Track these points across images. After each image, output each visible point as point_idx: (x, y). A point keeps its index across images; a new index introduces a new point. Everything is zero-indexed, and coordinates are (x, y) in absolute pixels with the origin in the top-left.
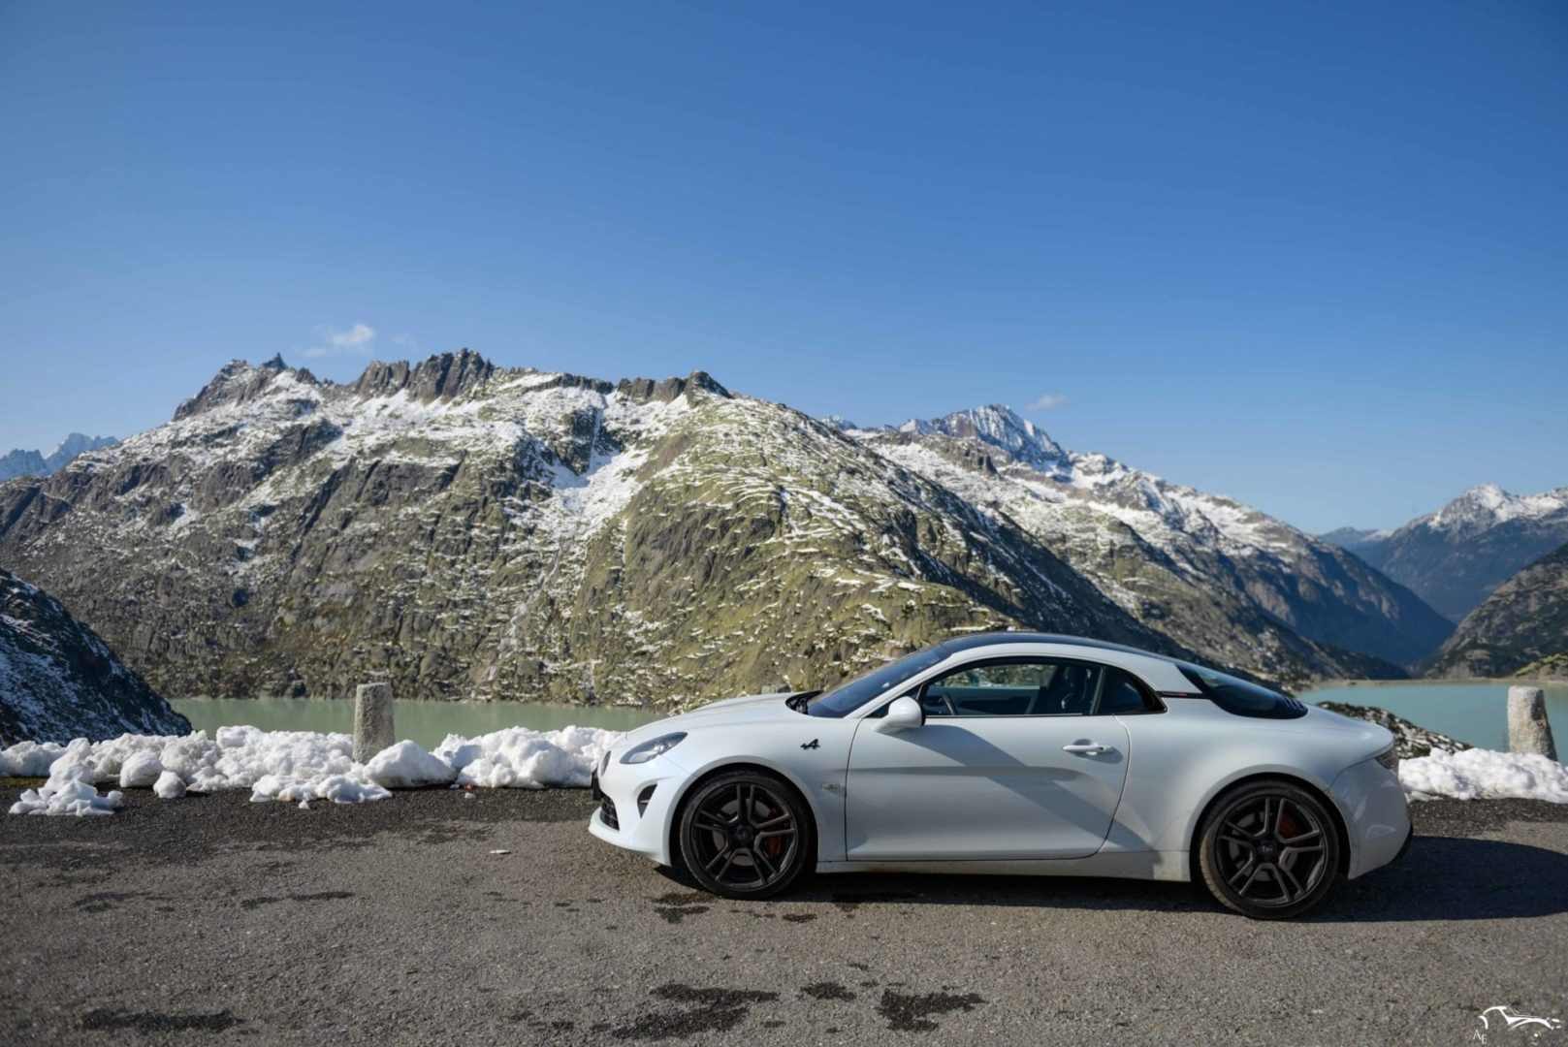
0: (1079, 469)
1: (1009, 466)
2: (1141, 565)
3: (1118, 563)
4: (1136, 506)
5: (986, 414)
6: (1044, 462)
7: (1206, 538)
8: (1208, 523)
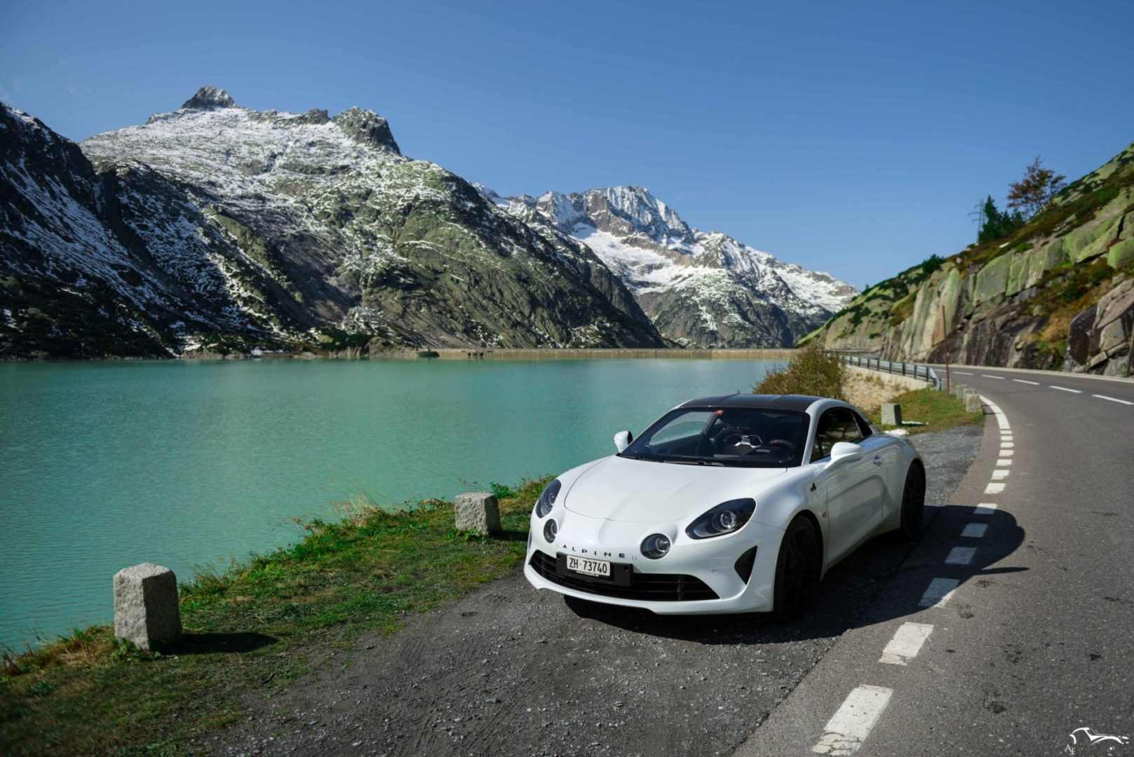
0: (702, 245)
1: (629, 236)
5: (622, 192)
6: (669, 237)
7: (774, 296)
8: (781, 284)
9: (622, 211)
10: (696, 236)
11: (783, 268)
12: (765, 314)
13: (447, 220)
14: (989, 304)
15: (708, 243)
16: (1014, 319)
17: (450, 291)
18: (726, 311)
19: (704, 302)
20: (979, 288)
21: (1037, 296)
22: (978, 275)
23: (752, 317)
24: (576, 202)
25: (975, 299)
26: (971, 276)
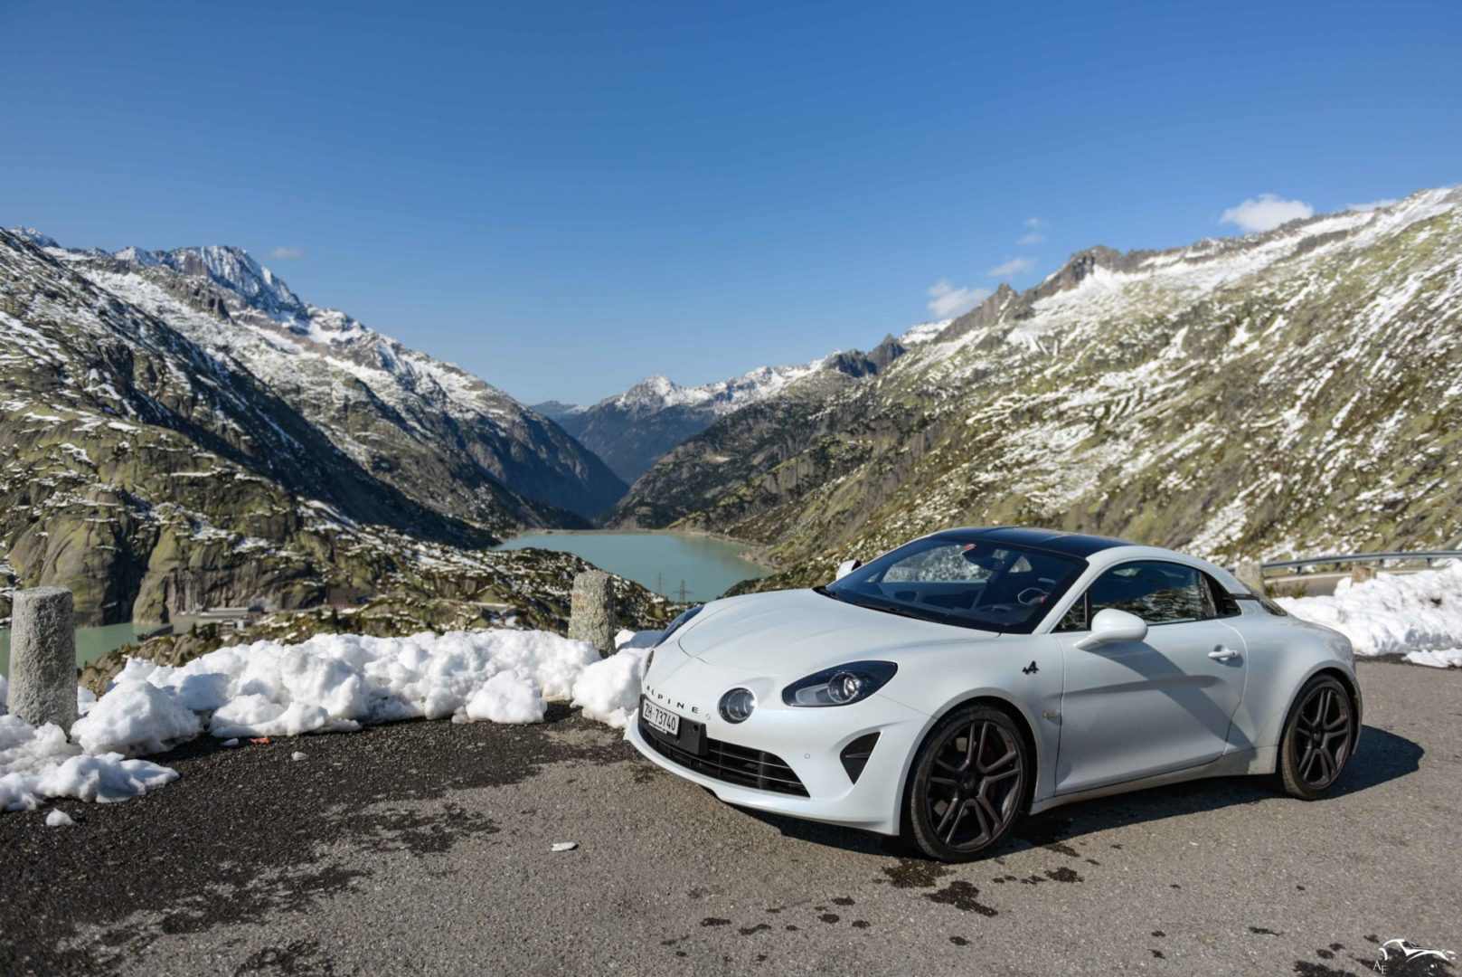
0: (317, 323)
2: (374, 421)
3: (352, 417)
4: (372, 365)
5: (220, 254)
6: (281, 312)
7: (435, 401)
8: (437, 387)
9: (222, 277)
12: (438, 422)
23: (429, 426)
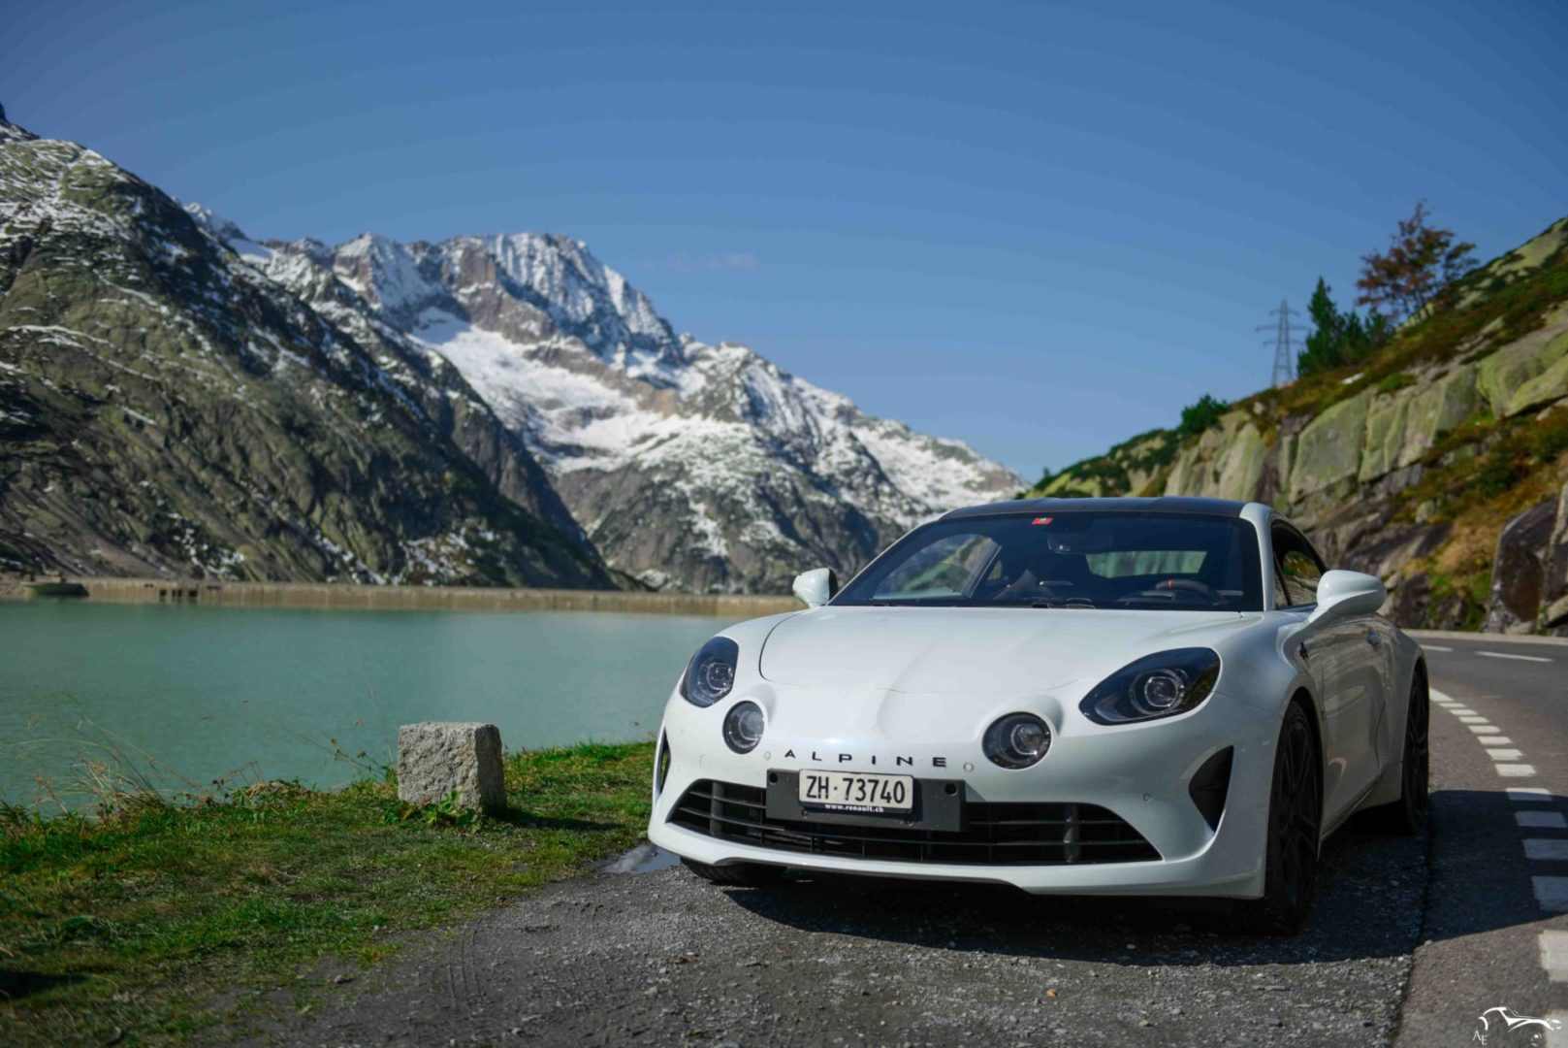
0: (701, 371)
1: (543, 343)
4: (725, 415)
5: (531, 247)
6: (629, 351)
7: (850, 487)
8: (866, 461)
9: (529, 287)
10: (688, 350)
11: (872, 429)
12: (830, 525)
13: (121, 281)
14: (1324, 497)
15: (713, 367)
16: (1375, 529)
17: (121, 445)
18: (747, 516)
19: (701, 493)
20: (1305, 463)
21: (1422, 483)
22: (1302, 437)
23: (804, 530)
24: (426, 261)
25: (1294, 488)
26: (1287, 440)
